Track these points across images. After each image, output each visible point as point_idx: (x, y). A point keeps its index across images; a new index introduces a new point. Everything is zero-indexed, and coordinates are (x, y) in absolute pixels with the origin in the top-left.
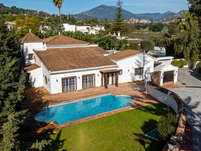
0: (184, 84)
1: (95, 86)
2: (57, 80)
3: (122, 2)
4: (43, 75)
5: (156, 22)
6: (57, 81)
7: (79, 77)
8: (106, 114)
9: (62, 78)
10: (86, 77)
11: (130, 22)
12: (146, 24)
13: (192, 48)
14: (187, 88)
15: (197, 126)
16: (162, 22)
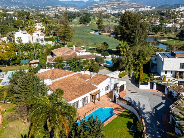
0: (129, 90)
1: (88, 103)
5: (82, 10)
8: (107, 122)
11: (59, 10)
12: (75, 14)
13: (130, 65)
14: (132, 93)
15: (147, 120)
16: (87, 11)
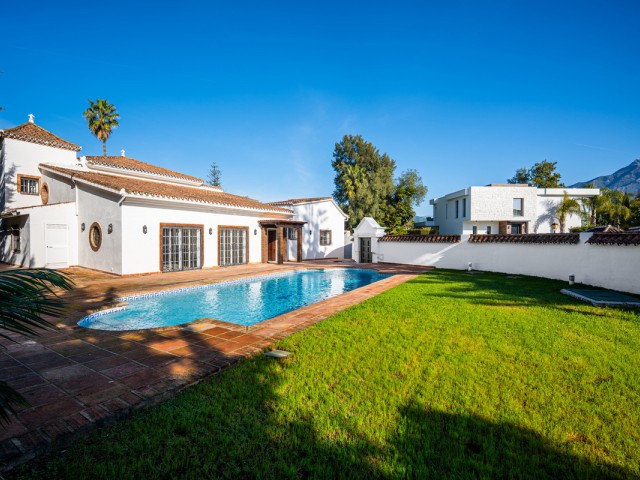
1: (247, 261)
2: (145, 228)
3: (219, 172)
4: (83, 225)
6: (145, 232)
7: (210, 230)
9: (161, 225)
10: (227, 232)
